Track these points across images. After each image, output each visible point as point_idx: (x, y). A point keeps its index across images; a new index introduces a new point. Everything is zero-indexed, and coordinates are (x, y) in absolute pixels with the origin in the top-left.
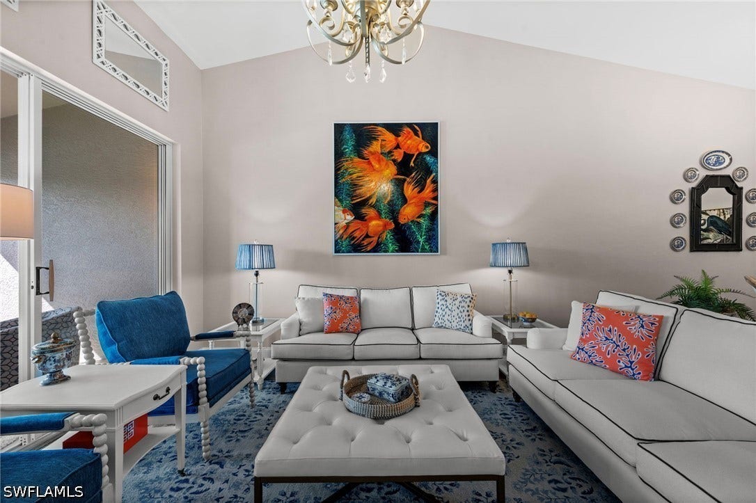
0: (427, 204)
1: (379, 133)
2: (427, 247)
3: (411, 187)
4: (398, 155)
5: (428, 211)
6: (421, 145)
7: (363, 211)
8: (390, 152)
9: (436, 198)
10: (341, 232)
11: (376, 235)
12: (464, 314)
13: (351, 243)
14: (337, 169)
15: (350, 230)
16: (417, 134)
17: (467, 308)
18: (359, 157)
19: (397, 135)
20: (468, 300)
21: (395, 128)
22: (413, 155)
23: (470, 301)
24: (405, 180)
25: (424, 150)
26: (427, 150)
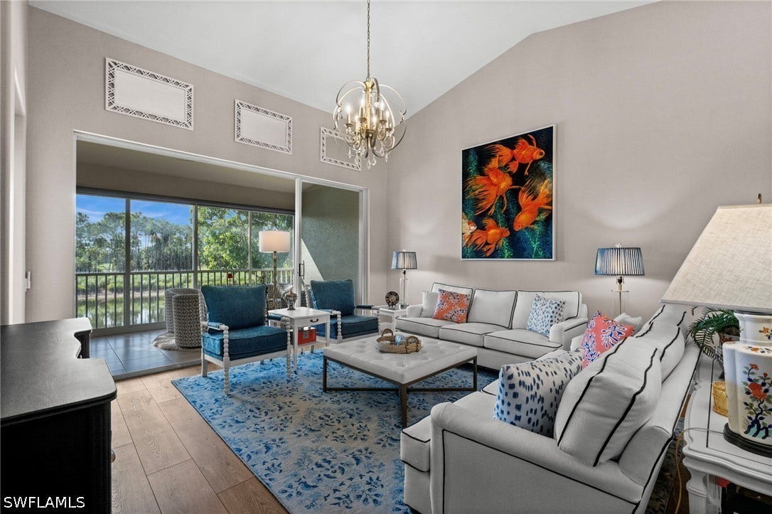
0: (541, 211)
1: (498, 150)
2: (541, 253)
3: (525, 195)
4: (514, 168)
5: (543, 217)
6: (535, 153)
7: (484, 222)
8: (506, 165)
9: (550, 204)
10: (467, 240)
11: (494, 242)
12: (547, 319)
13: (474, 251)
14: (464, 188)
15: (473, 239)
16: (531, 143)
17: (551, 314)
18: (481, 175)
19: (512, 148)
20: (553, 306)
21: (510, 143)
22: (528, 164)
23: (556, 308)
24: (520, 189)
25: (539, 157)
26: (541, 157)
